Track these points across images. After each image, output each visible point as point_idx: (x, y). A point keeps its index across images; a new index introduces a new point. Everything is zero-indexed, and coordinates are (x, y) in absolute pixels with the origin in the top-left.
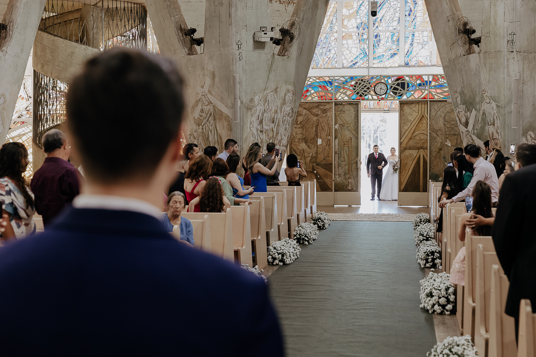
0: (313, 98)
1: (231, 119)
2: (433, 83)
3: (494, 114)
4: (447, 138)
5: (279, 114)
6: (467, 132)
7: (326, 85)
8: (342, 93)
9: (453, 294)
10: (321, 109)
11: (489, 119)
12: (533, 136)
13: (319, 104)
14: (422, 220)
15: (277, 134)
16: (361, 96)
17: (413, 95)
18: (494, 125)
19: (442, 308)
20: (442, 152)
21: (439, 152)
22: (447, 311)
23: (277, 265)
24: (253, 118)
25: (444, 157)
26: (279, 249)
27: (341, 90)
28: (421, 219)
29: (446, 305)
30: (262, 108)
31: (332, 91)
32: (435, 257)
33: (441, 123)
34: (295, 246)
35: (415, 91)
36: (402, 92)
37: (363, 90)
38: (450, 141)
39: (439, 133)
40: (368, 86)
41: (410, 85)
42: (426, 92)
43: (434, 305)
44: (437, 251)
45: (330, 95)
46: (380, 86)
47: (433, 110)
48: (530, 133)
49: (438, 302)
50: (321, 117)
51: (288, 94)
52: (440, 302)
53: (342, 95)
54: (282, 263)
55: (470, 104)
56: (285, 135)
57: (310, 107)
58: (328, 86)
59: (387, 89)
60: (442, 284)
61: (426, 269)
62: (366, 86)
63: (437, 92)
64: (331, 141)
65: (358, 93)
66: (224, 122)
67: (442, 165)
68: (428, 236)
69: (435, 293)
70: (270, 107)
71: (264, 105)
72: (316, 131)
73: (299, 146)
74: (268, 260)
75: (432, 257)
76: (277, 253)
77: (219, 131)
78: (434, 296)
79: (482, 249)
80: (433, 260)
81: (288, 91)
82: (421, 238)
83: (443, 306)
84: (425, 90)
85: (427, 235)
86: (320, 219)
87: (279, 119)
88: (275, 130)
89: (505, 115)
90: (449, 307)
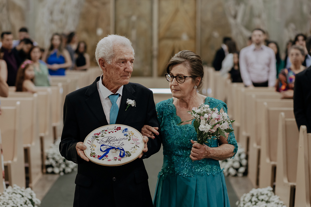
1: (24, 10)
4: (215, 29)
9: (245, 159)
19: (236, 171)
22: (240, 173)
29: (239, 168)
33: (209, 15)
43: (229, 168)
52: (234, 166)
66: (17, 12)
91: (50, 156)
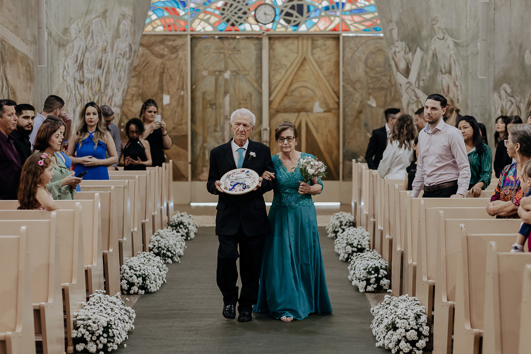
0: (154, 28)
1: (32, 62)
2: (348, 7)
3: (451, 56)
4: (370, 94)
5: (110, 54)
6: (408, 85)
7: (176, 6)
8: (202, 20)
9: (427, 324)
10: (168, 47)
11: (443, 63)
12: (509, 91)
13: (165, 37)
14: (344, 223)
15: (106, 86)
16: (233, 25)
17: (316, 24)
18: (450, 73)
19: (411, 345)
20: (363, 116)
21: (357, 117)
22: (418, 349)
23: (136, 294)
24: (68, 60)
25: (366, 125)
26: (138, 269)
27: (201, 16)
28: (341, 222)
29: (417, 341)
30: (83, 44)
31: (186, 17)
32: (380, 276)
33: (360, 71)
34: (160, 265)
35: (320, 17)
36: (298, 20)
37: (237, 16)
38: (375, 98)
39: (358, 86)
40: (245, 9)
41: (312, 8)
42: (337, 21)
43: (399, 341)
44: (383, 267)
45: (182, 23)
46: (263, 9)
47: (348, 49)
48: (505, 86)
49: (405, 337)
50: (169, 59)
51: (124, 22)
52: (408, 337)
53: (203, 23)
54: (143, 291)
55: (413, 41)
56: (118, 89)
57: (150, 43)
58: (179, 8)
59: (276, 15)
60: (410, 311)
61: (367, 294)
62: (240, 10)
63: (353, 20)
64: (185, 98)
65: (228, 21)
66: (20, 66)
67: (363, 137)
68: (359, 247)
69: (400, 323)
70: (95, 43)
71: (86, 38)
72: (161, 81)
73: (132, 106)
74: (121, 286)
75: (376, 275)
76: (136, 274)
77: (11, 82)
78: (398, 328)
79: (496, 248)
80: (378, 280)
81: (124, 16)
82: (349, 249)
83: (413, 343)
84: (335, 16)
85: (358, 245)
86: (182, 223)
87: (109, 61)
88: (102, 80)
89: (467, 57)
90: (422, 343)
91: (79, 322)
